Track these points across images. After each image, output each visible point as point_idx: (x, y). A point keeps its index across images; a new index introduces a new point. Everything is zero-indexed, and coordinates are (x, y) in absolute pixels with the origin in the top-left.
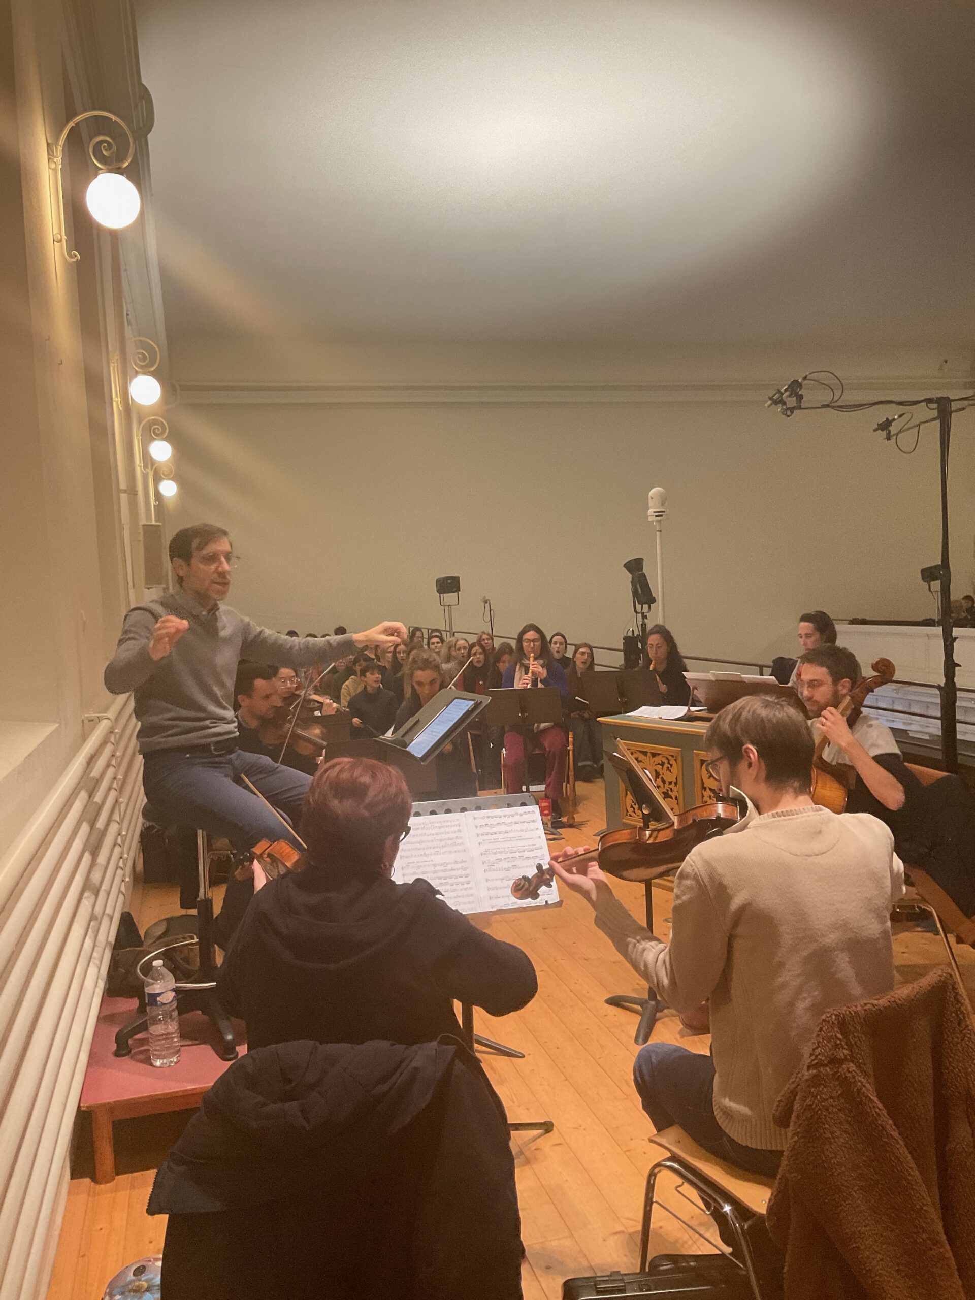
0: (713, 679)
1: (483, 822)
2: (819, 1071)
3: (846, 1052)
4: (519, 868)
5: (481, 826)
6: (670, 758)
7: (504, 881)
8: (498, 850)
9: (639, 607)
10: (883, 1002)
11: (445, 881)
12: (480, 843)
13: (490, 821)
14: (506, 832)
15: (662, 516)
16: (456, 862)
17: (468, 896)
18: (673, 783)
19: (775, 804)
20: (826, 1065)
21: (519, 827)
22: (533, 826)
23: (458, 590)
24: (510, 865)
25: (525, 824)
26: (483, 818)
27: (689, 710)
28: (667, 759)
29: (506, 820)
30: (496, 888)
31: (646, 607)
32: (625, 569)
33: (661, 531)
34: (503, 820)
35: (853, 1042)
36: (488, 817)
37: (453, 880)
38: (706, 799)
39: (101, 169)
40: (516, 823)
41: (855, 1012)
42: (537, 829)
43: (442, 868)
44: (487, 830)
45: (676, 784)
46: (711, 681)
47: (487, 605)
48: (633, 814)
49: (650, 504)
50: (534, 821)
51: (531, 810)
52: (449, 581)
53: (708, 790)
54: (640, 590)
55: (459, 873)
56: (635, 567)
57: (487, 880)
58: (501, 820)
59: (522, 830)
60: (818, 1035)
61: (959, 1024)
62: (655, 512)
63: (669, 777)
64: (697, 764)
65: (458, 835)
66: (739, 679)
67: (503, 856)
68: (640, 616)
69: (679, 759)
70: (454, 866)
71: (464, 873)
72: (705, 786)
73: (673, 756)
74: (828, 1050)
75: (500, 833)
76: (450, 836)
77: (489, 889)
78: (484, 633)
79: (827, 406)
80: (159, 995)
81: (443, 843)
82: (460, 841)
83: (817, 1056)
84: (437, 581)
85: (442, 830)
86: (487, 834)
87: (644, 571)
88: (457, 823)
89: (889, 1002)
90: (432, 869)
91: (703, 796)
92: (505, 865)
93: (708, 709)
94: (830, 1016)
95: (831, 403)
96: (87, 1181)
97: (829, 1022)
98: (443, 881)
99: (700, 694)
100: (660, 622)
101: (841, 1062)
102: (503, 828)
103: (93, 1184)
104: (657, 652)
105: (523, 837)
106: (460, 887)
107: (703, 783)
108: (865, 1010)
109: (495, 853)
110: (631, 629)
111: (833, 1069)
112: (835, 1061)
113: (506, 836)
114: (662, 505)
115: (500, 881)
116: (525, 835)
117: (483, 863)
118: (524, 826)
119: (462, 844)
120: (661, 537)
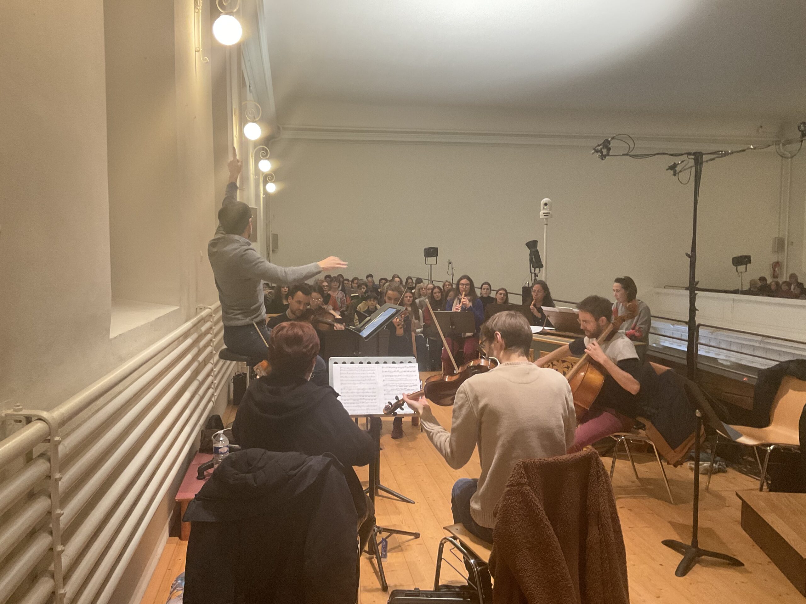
0: (558, 311)
1: (387, 370)
2: (511, 488)
3: (526, 480)
5: (386, 371)
9: (533, 270)
10: (551, 459)
11: (363, 397)
12: (384, 380)
13: (390, 369)
14: (399, 376)
15: (548, 215)
16: (370, 389)
17: (374, 406)
19: (508, 359)
20: (515, 486)
21: (405, 374)
22: (413, 374)
23: (437, 255)
27: (543, 328)
29: (400, 370)
31: (537, 270)
32: (526, 247)
33: (547, 224)
34: (398, 369)
35: (531, 477)
36: (390, 367)
37: (367, 398)
39: (222, 13)
40: (405, 371)
41: (534, 462)
42: (416, 375)
43: (362, 391)
44: (389, 374)
46: (557, 312)
50: (414, 371)
51: (413, 366)
52: (432, 250)
54: (534, 260)
55: (371, 394)
56: (532, 245)
58: (396, 370)
59: (407, 376)
60: (513, 471)
61: (598, 478)
62: (544, 213)
65: (373, 375)
66: (571, 312)
67: (395, 388)
68: (533, 275)
70: (369, 391)
71: (374, 394)
74: (517, 479)
75: (395, 376)
76: (369, 375)
78: (447, 281)
79: (625, 155)
80: (220, 448)
81: (364, 379)
82: (372, 378)
83: (511, 481)
84: (425, 250)
85: (364, 372)
86: (388, 376)
87: (538, 248)
88: (373, 369)
89: (554, 460)
90: (356, 391)
93: (555, 329)
94: (520, 463)
95: (627, 153)
96: (177, 538)
97: (519, 465)
98: (362, 397)
100: (544, 279)
101: (523, 485)
102: (397, 374)
103: (180, 540)
104: (537, 295)
106: (370, 401)
108: (540, 462)
109: (391, 386)
110: (527, 283)
111: (518, 488)
112: (519, 484)
113: (399, 377)
116: (408, 378)
117: (384, 390)
118: (409, 373)
119: (374, 380)
120: (547, 228)
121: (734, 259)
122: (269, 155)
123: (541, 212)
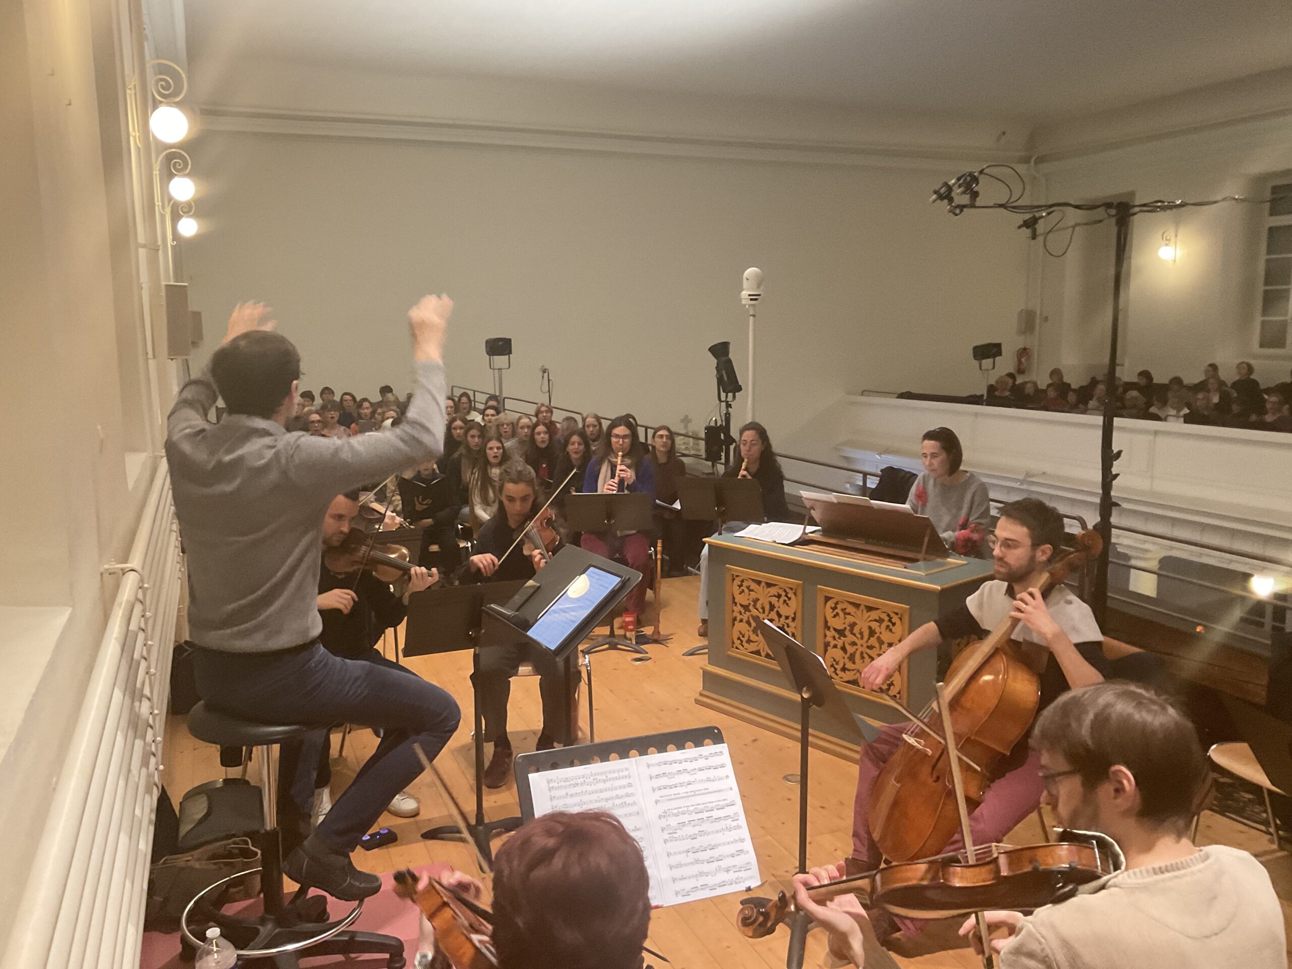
0: (835, 501)
1: (661, 771)
4: (708, 834)
5: (657, 776)
6: (788, 590)
7: (690, 854)
8: (680, 810)
9: (723, 395)
12: (657, 802)
13: (668, 769)
14: (689, 784)
18: (790, 618)
21: (704, 775)
22: (721, 772)
23: (510, 352)
24: (696, 830)
25: (712, 770)
26: (659, 764)
27: (804, 530)
28: (785, 591)
29: (688, 766)
30: (680, 865)
31: (731, 395)
32: (710, 354)
33: (754, 316)
34: (685, 765)
36: (665, 763)
38: (829, 639)
40: (701, 770)
42: (727, 777)
44: (664, 781)
45: (794, 619)
46: (832, 504)
47: (546, 375)
48: (740, 647)
49: (745, 284)
50: (722, 766)
51: (718, 751)
52: (500, 343)
53: (832, 629)
54: (725, 378)
56: (720, 351)
57: (669, 855)
58: (681, 767)
59: (709, 780)
62: (749, 295)
63: (784, 611)
64: (821, 600)
65: (629, 790)
66: (868, 505)
67: (686, 818)
68: (724, 404)
69: (799, 593)
72: (829, 625)
73: (791, 589)
75: (682, 785)
76: (620, 792)
77: (671, 867)
78: (543, 405)
79: (1001, 206)
82: (629, 800)
84: (487, 342)
85: (608, 785)
86: (666, 787)
87: (731, 356)
88: (626, 773)
91: (825, 636)
92: (690, 830)
93: (823, 531)
95: (1007, 202)
99: (816, 514)
102: (685, 778)
104: (750, 450)
105: (710, 790)
107: (826, 622)
109: (678, 816)
110: (714, 419)
113: (690, 788)
114: (758, 287)
115: (685, 855)
116: (712, 786)
117: (663, 829)
118: (711, 773)
119: (634, 803)
120: (754, 322)
121: (976, 349)
122: (189, 167)
123: (745, 294)
